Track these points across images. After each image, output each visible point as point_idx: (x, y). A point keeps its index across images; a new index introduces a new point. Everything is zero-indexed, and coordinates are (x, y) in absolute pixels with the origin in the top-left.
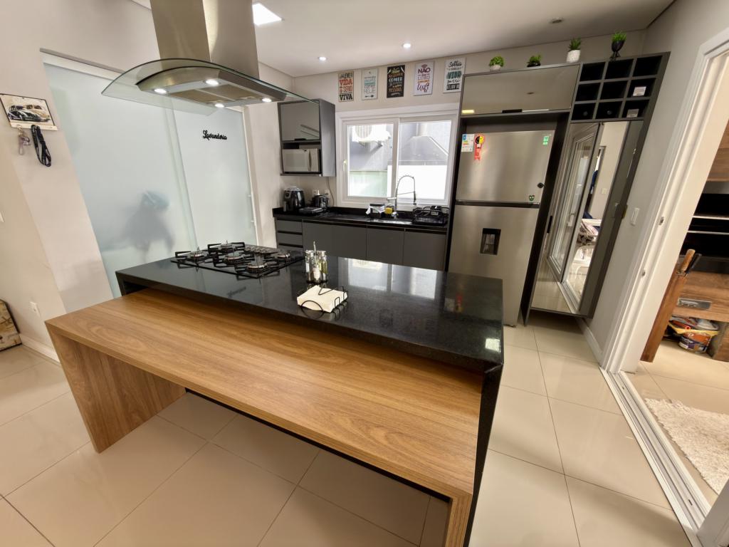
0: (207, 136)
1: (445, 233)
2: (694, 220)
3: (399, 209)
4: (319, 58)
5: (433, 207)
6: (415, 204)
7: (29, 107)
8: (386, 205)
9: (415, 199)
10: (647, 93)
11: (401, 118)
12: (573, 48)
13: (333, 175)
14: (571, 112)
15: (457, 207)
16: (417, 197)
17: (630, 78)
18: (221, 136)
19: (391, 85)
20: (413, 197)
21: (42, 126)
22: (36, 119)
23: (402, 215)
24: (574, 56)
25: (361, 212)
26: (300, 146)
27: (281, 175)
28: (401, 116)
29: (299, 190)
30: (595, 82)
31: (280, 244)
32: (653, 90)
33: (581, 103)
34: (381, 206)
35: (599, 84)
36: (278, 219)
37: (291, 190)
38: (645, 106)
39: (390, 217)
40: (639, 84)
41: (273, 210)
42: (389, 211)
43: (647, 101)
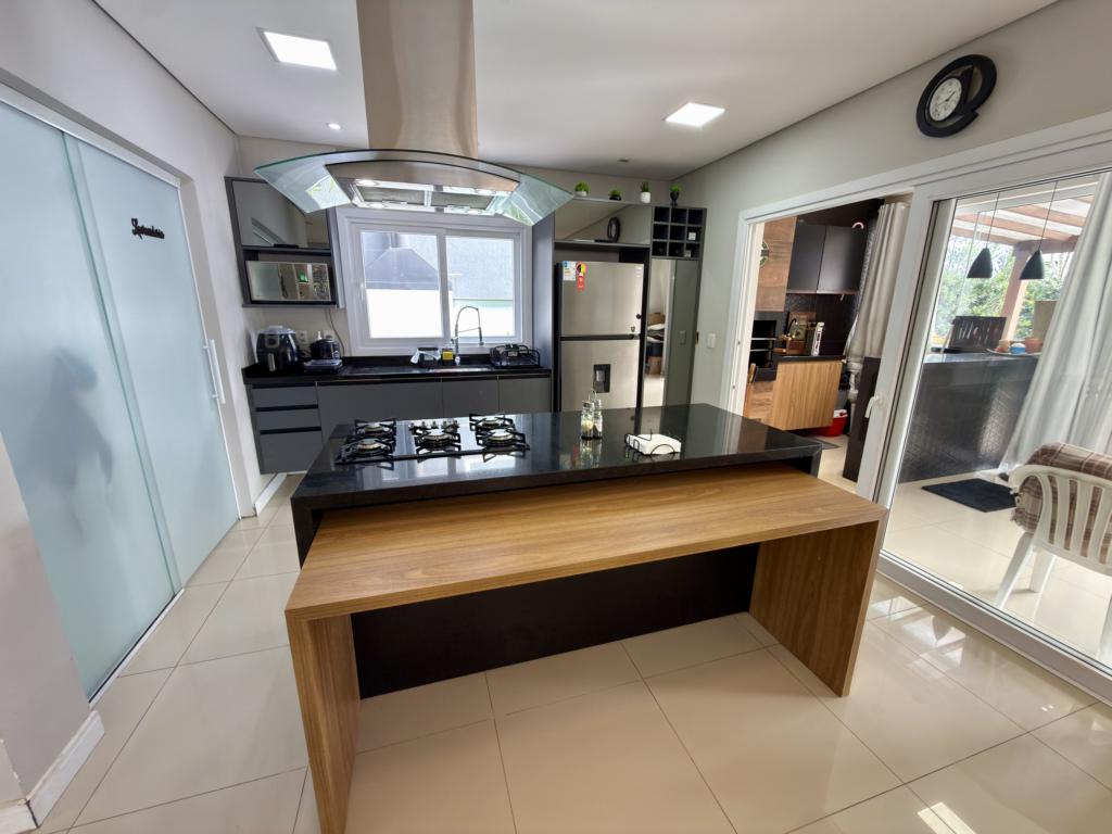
1: (548, 376)
2: (753, 342)
3: (460, 352)
4: (327, 124)
5: (508, 346)
6: (482, 344)
8: (440, 347)
9: (481, 337)
10: (698, 238)
11: (448, 229)
12: (645, 190)
14: (651, 247)
15: (564, 344)
16: (483, 335)
17: (687, 225)
18: (156, 231)
20: (478, 335)
23: (468, 360)
24: (646, 197)
25: (404, 361)
26: (260, 256)
27: (243, 307)
28: (449, 227)
29: (292, 332)
30: (664, 223)
31: (264, 432)
32: (700, 237)
33: (658, 240)
34: (436, 349)
35: (666, 226)
36: (255, 387)
37: (278, 333)
38: (696, 249)
39: (452, 364)
40: (691, 230)
41: (243, 370)
42: (448, 356)
43: (698, 246)
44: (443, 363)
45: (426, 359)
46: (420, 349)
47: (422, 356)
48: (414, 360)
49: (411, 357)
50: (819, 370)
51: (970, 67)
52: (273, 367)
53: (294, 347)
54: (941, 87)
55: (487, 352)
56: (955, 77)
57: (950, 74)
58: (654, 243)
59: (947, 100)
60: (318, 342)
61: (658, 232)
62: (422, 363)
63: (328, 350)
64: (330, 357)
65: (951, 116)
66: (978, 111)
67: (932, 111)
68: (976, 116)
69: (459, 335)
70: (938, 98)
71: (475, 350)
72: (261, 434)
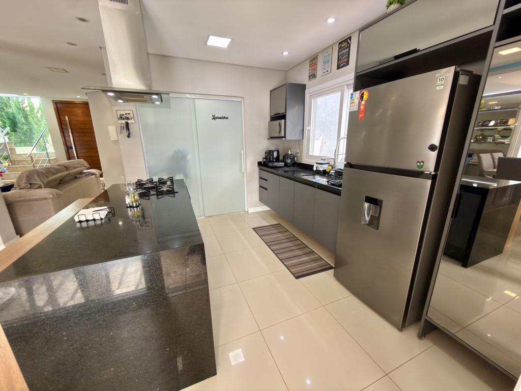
0: (214, 118)
7: (126, 114)
13: (301, 138)
14: (495, 29)
18: (224, 117)
19: (340, 57)
21: (129, 121)
22: (128, 119)
25: (312, 168)
27: (268, 139)
41: (258, 162)
42: (329, 169)
48: (315, 168)
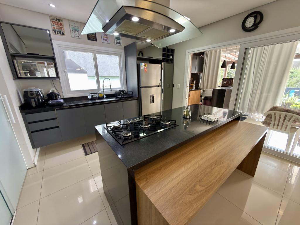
1: (137, 99)
3: (105, 94)
9: (111, 88)
11: (97, 51)
17: (170, 53)
19: (90, 34)
27: (14, 79)
29: (40, 90)
30: (165, 53)
31: (32, 132)
32: (173, 57)
33: (164, 58)
34: (97, 93)
35: (165, 54)
36: (26, 114)
37: (34, 90)
38: (172, 61)
39: (103, 98)
40: (171, 55)
41: (19, 107)
42: (101, 95)
43: (173, 60)
44: (99, 98)
45: (94, 97)
46: (91, 94)
47: (92, 96)
48: (89, 97)
49: (88, 96)
50: (197, 92)
51: (257, 14)
52: (34, 105)
53: (42, 95)
54: (248, 19)
55: (114, 93)
56: (253, 17)
57: (251, 16)
58: (163, 59)
59: (250, 22)
60: (50, 93)
61: (164, 55)
62: (92, 99)
63: (56, 96)
64: (57, 99)
65: (251, 27)
66: (258, 26)
67: (246, 25)
68: (258, 27)
69: (104, 88)
70: (247, 22)
71: (109, 93)
72: (31, 133)
